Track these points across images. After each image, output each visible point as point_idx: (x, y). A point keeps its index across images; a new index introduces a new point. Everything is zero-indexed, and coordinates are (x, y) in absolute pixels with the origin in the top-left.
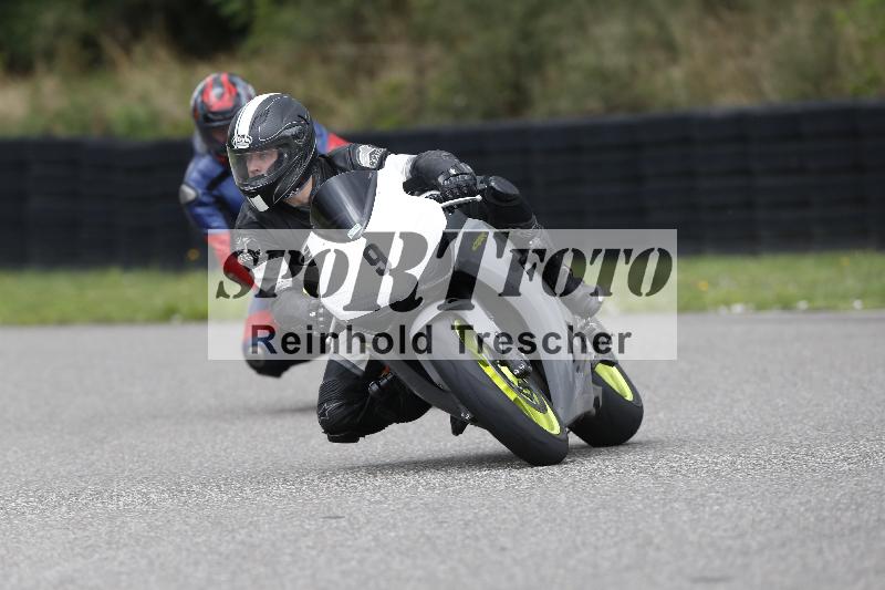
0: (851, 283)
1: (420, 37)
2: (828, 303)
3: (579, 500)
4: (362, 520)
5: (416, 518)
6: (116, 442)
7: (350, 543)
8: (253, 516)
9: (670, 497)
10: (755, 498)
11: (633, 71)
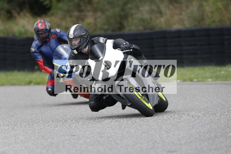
0: (208, 74)
1: (95, 10)
2: (202, 80)
3: (137, 131)
4: (81, 136)
5: (95, 136)
6: (16, 116)
7: (78, 142)
8: (52, 135)
9: (161, 130)
10: (183, 130)
11: (151, 19)
